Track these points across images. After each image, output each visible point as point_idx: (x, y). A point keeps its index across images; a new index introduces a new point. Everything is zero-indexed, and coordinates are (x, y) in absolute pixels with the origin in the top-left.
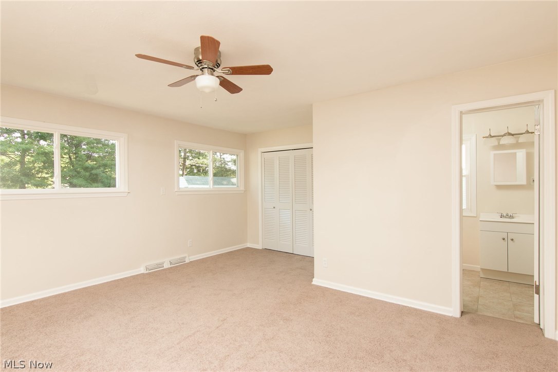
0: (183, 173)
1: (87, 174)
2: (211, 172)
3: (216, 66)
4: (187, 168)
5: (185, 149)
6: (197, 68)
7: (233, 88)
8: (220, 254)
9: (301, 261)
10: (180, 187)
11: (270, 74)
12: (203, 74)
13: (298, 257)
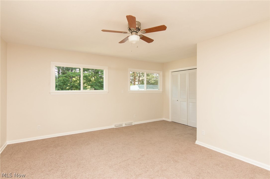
0: (138, 83)
1: (100, 84)
2: (145, 82)
3: (138, 30)
4: (140, 81)
5: (140, 73)
6: (129, 32)
7: (149, 40)
8: (149, 122)
9: (191, 130)
10: (131, 90)
11: (166, 29)
12: (132, 35)
13: (190, 128)
